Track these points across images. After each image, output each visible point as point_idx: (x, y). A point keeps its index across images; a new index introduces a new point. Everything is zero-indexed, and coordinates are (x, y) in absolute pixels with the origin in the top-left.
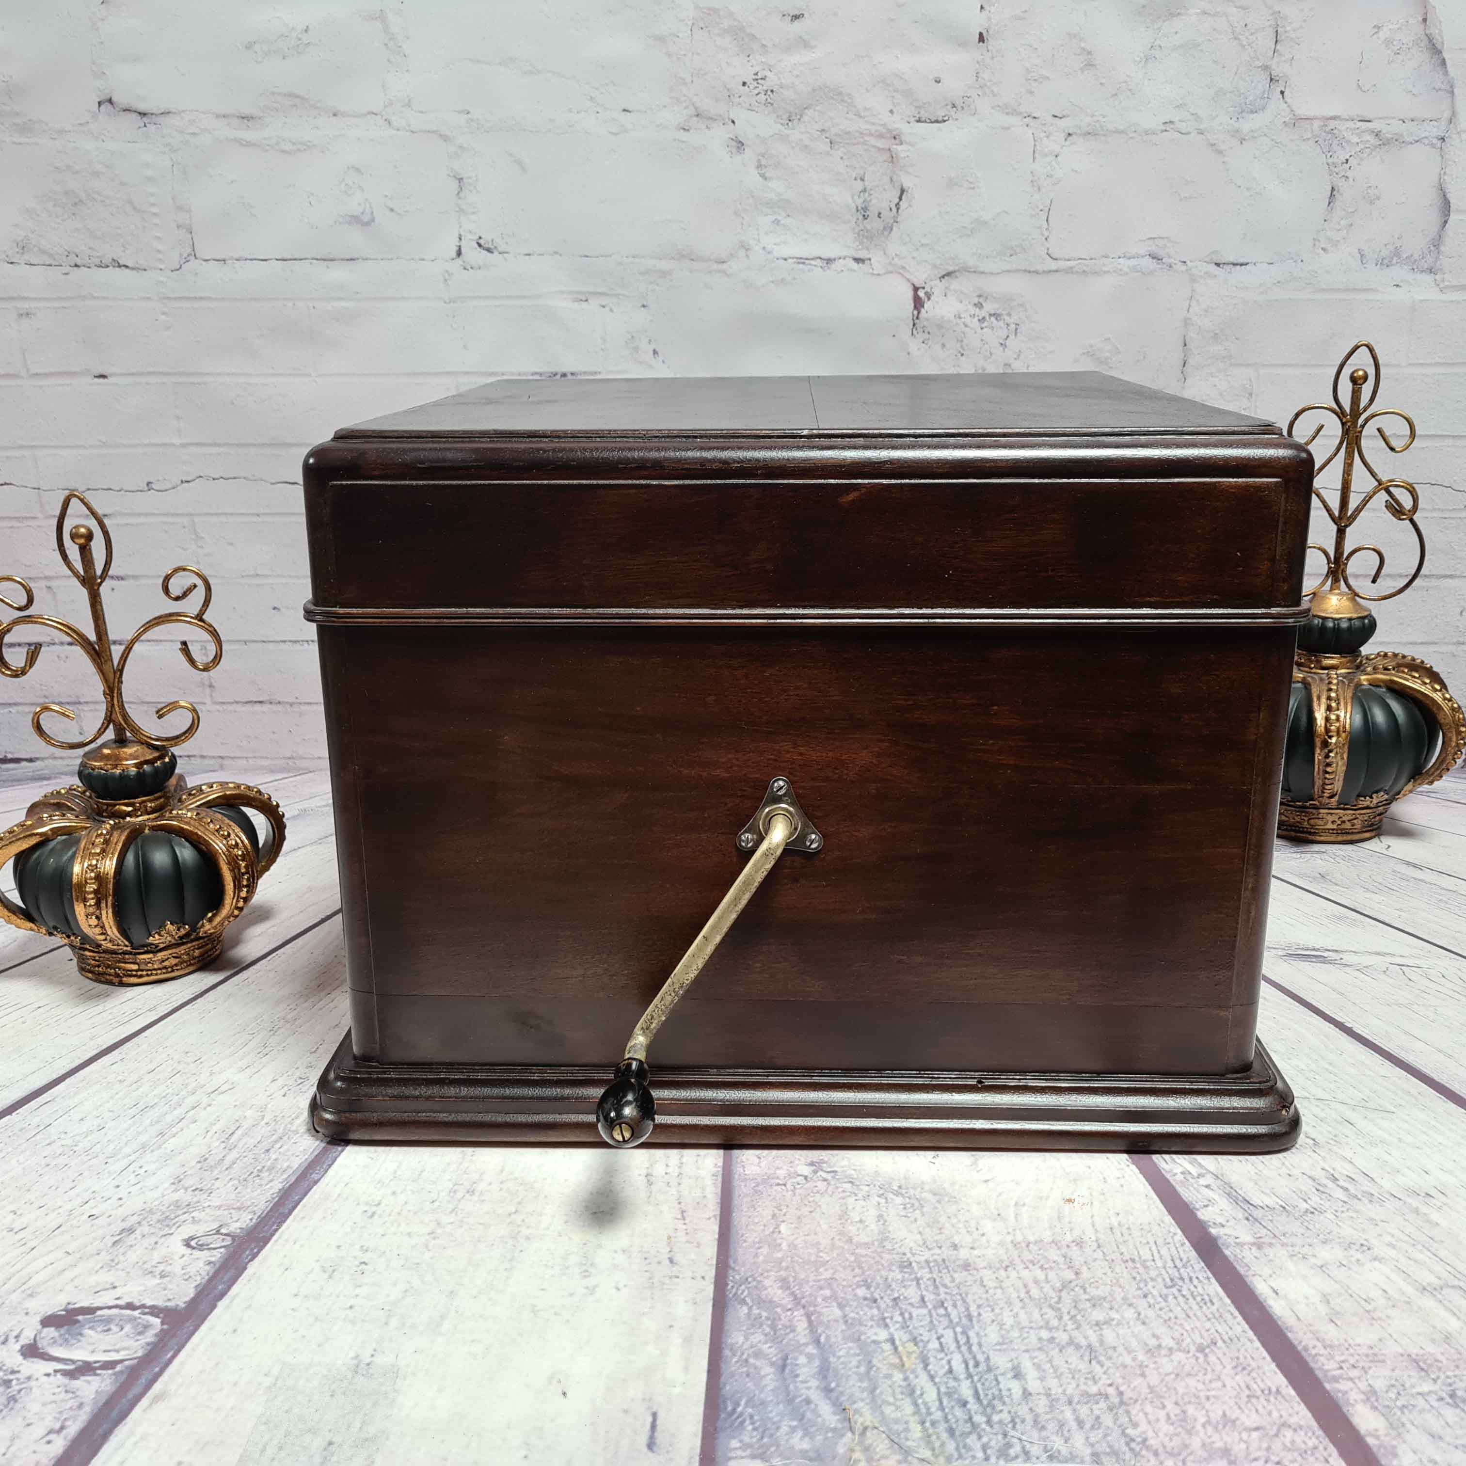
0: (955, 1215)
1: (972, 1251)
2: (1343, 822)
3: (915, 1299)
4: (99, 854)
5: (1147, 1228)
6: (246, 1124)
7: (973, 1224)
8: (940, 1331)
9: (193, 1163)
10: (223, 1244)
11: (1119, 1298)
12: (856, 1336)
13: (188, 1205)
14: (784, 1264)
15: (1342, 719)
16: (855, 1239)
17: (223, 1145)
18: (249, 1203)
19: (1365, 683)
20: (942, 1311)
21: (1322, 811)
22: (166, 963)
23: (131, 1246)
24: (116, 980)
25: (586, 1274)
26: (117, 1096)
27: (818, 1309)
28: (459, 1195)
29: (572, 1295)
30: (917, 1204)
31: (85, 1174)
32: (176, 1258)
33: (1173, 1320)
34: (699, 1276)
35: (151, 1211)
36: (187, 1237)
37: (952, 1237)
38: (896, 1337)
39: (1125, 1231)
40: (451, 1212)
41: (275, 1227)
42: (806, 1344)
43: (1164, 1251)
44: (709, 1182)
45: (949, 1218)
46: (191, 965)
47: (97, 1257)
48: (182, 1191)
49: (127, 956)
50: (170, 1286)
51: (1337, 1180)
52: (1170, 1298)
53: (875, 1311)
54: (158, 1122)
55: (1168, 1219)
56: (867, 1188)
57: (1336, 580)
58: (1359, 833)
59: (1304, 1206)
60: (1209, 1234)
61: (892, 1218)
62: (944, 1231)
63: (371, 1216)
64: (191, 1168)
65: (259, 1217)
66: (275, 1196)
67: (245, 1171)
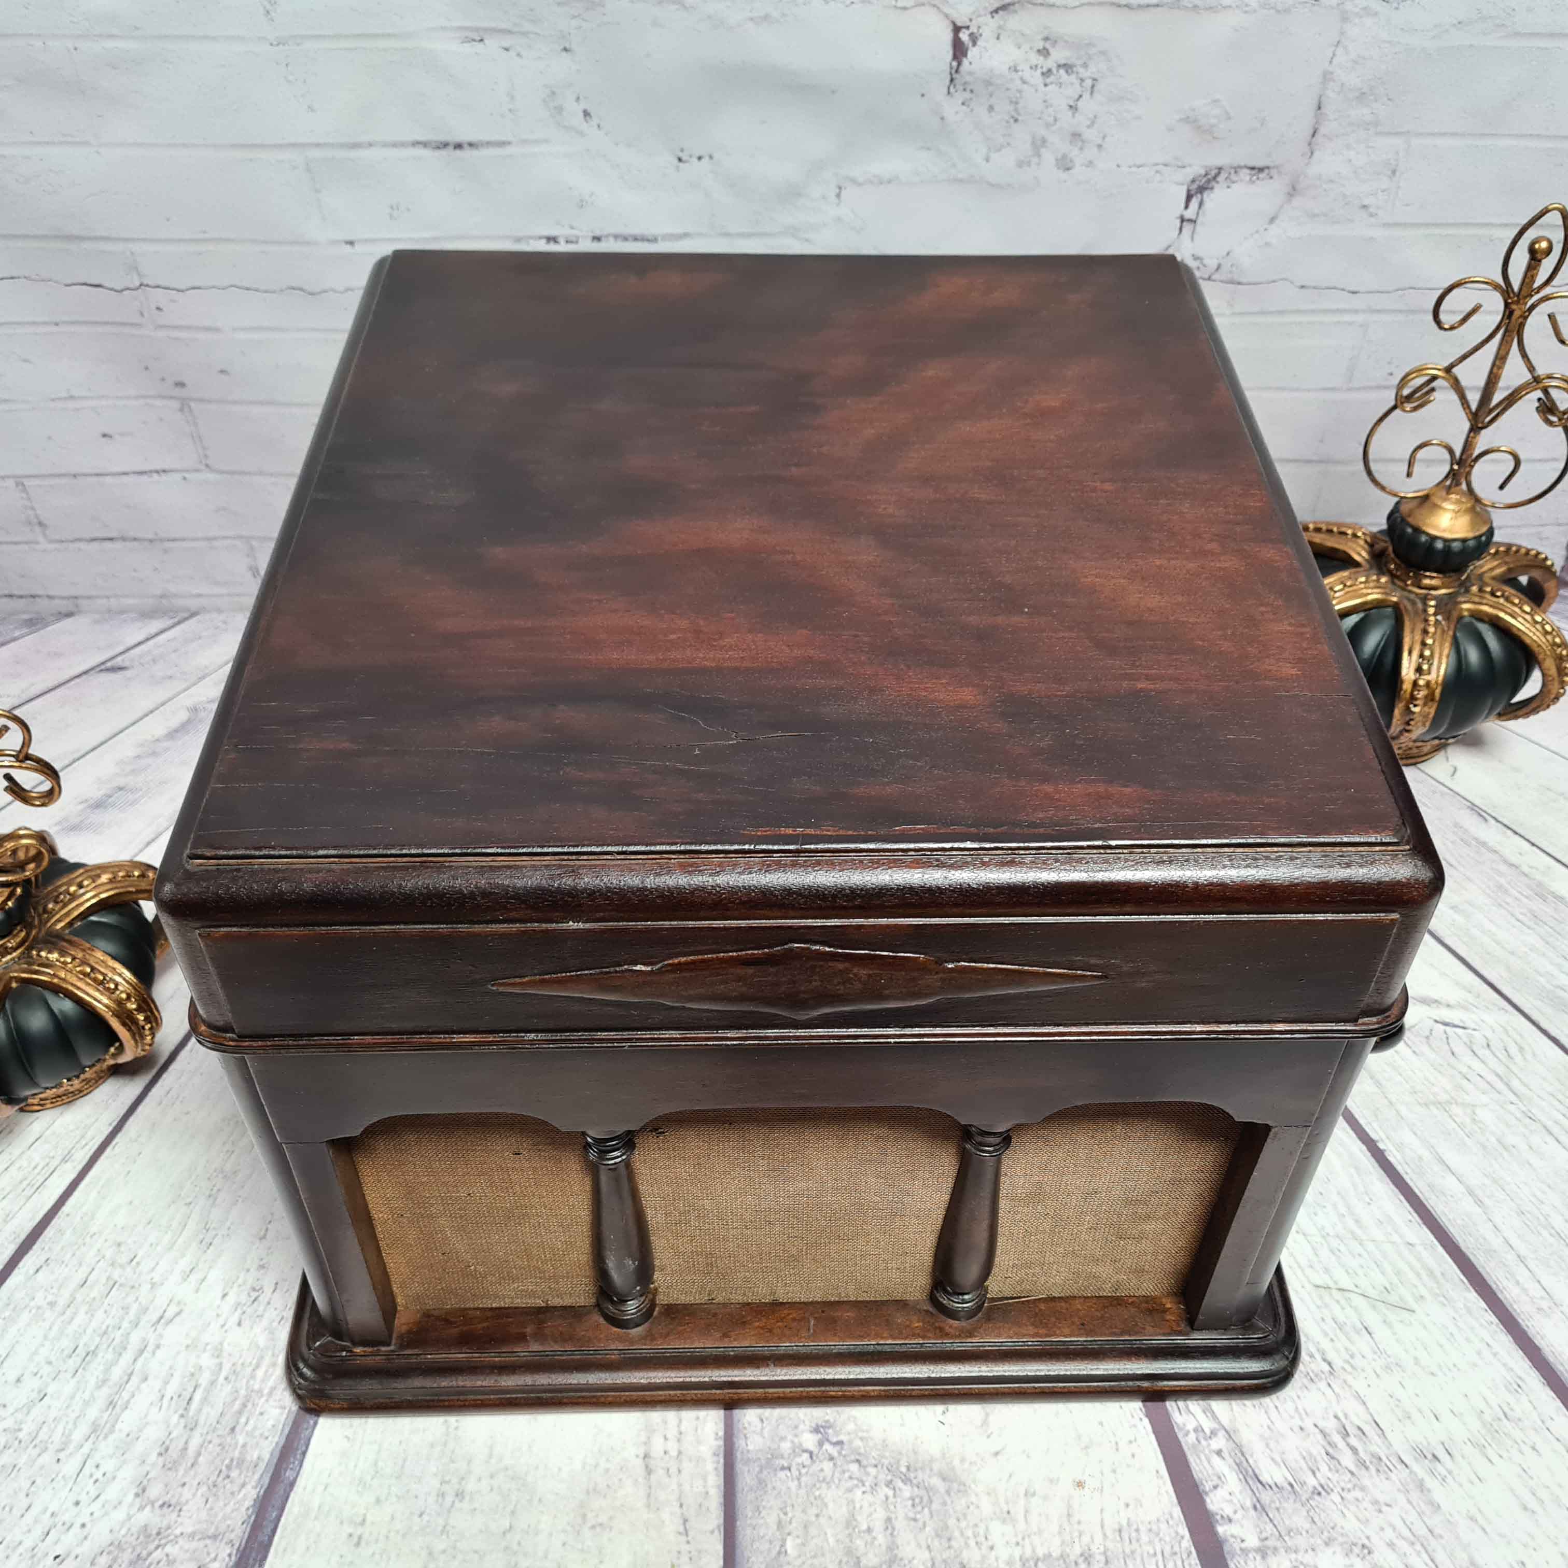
0: (965, 1515)
5: (1154, 1527)
7: (981, 1531)
9: (153, 1457)
13: (158, 1534)
17: (183, 1422)
18: (224, 1526)
26: (51, 1334)
28: (448, 1499)
30: (925, 1499)
37: (961, 1552)
39: (1134, 1535)
40: (442, 1533)
44: (710, 1465)
45: (958, 1520)
51: (1348, 1434)
54: (104, 1381)
56: (875, 1470)
59: (1312, 1482)
60: (1215, 1534)
61: (900, 1523)
62: (953, 1543)
63: (358, 1544)
64: (153, 1465)
65: (238, 1550)
66: (251, 1510)
67: (212, 1468)
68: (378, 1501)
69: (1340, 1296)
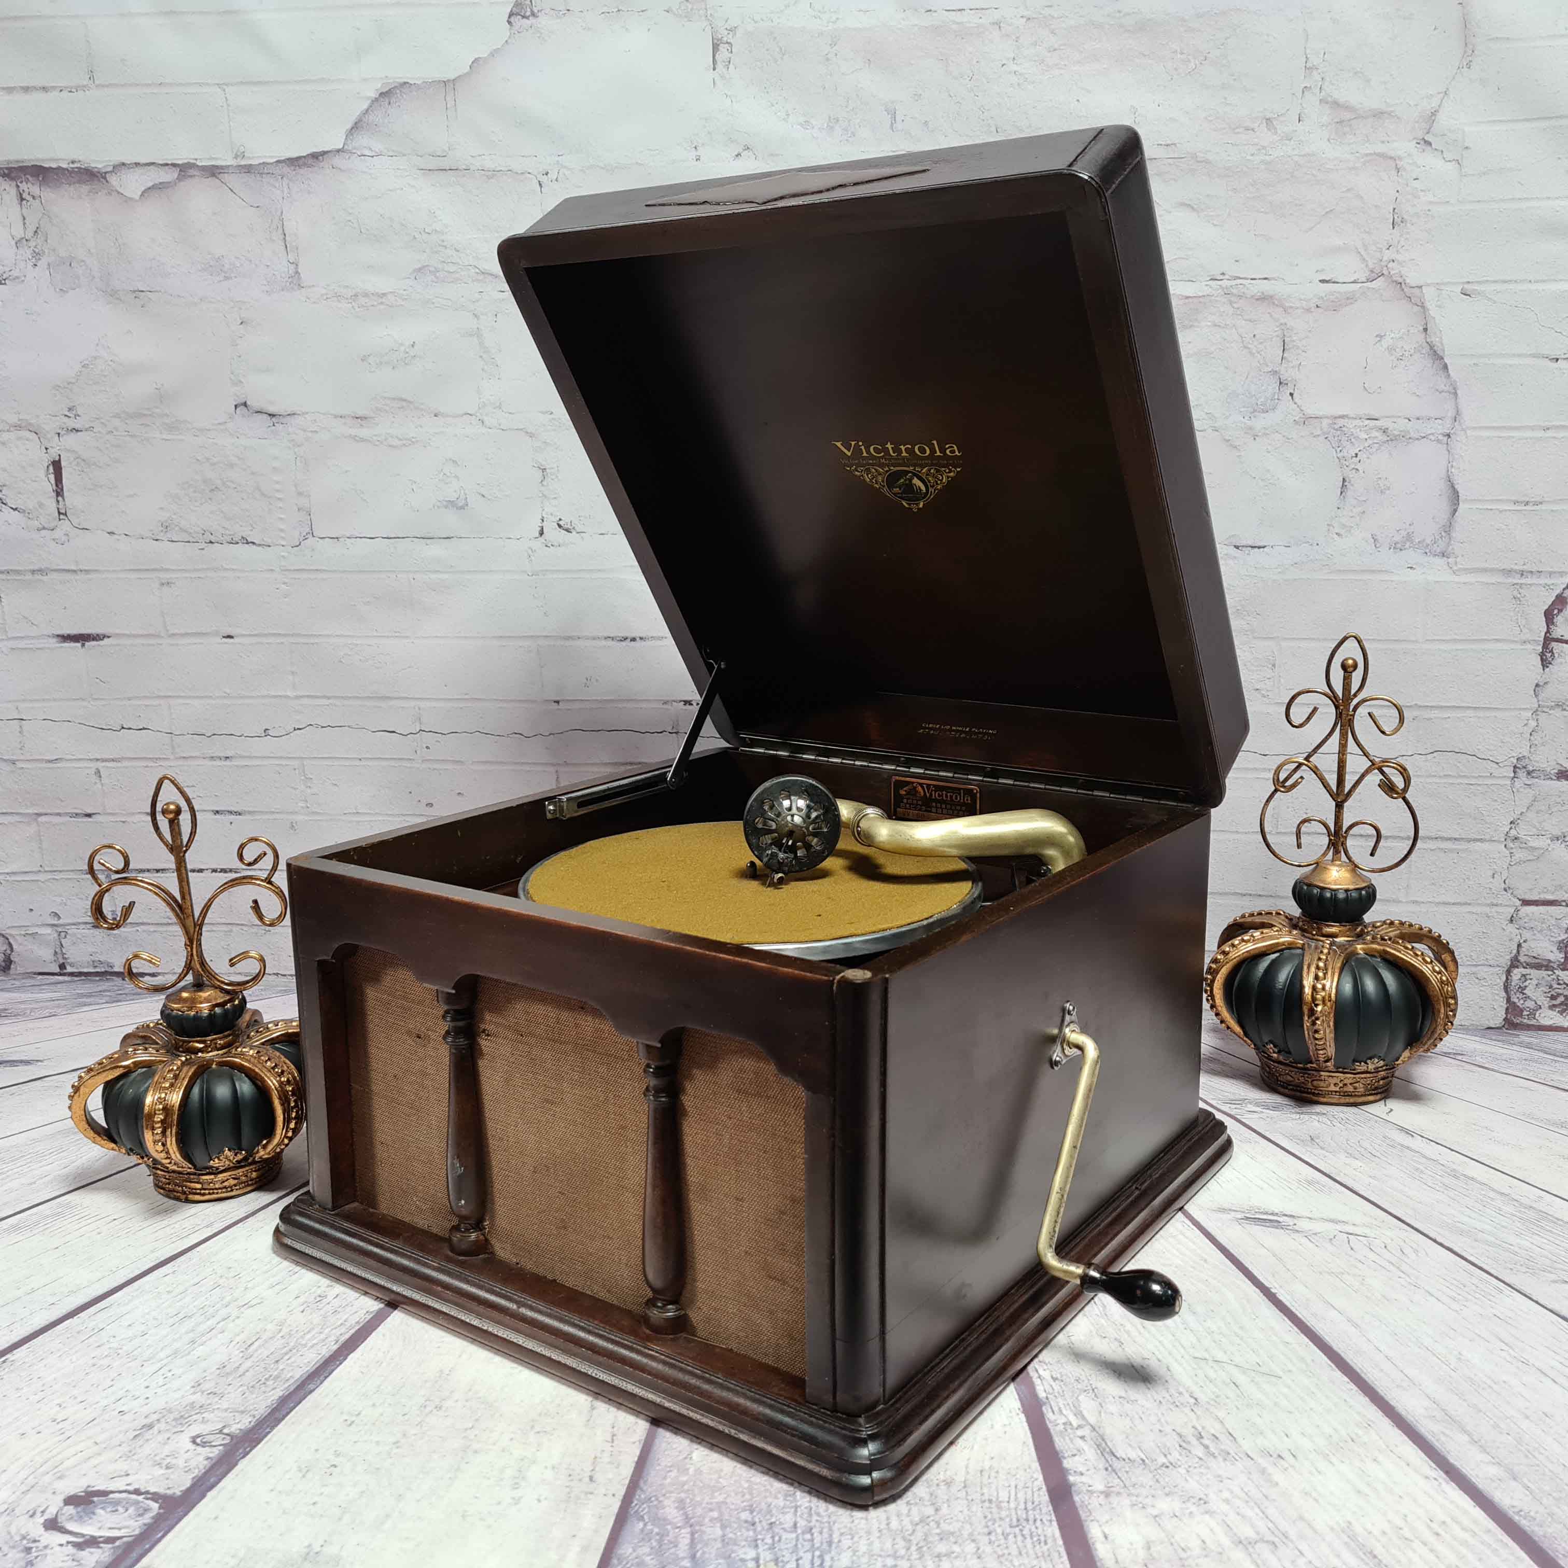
2: (1345, 1085)
3: (788, 1525)
4: (168, 1089)
5: (1013, 1472)
6: (264, 1337)
8: (801, 1554)
9: (213, 1369)
10: (223, 1442)
11: (965, 1534)
12: (728, 1553)
13: (201, 1407)
14: (686, 1487)
15: (1327, 988)
17: (241, 1355)
18: (251, 1407)
19: (1361, 952)
20: (808, 1536)
21: (1322, 1073)
22: (226, 1184)
23: (147, 1440)
24: (183, 1197)
25: (516, 1486)
27: (703, 1528)
28: (428, 1409)
29: (499, 1503)
32: (182, 1452)
33: (1006, 1556)
34: (611, 1493)
35: (169, 1411)
36: (194, 1434)
38: (762, 1557)
39: (993, 1474)
41: (267, 1431)
42: (683, 1558)
43: (1021, 1495)
46: (249, 1185)
47: (119, 1448)
49: (192, 1177)
50: (172, 1477)
51: (1202, 1437)
52: (1011, 1537)
53: (751, 1533)
55: (1036, 1465)
57: (1337, 852)
58: (1362, 1095)
60: (1067, 1480)
63: (350, 1425)
64: (212, 1373)
65: (257, 1419)
66: (274, 1402)
67: (255, 1379)
68: (374, 1405)
69: (1215, 1365)
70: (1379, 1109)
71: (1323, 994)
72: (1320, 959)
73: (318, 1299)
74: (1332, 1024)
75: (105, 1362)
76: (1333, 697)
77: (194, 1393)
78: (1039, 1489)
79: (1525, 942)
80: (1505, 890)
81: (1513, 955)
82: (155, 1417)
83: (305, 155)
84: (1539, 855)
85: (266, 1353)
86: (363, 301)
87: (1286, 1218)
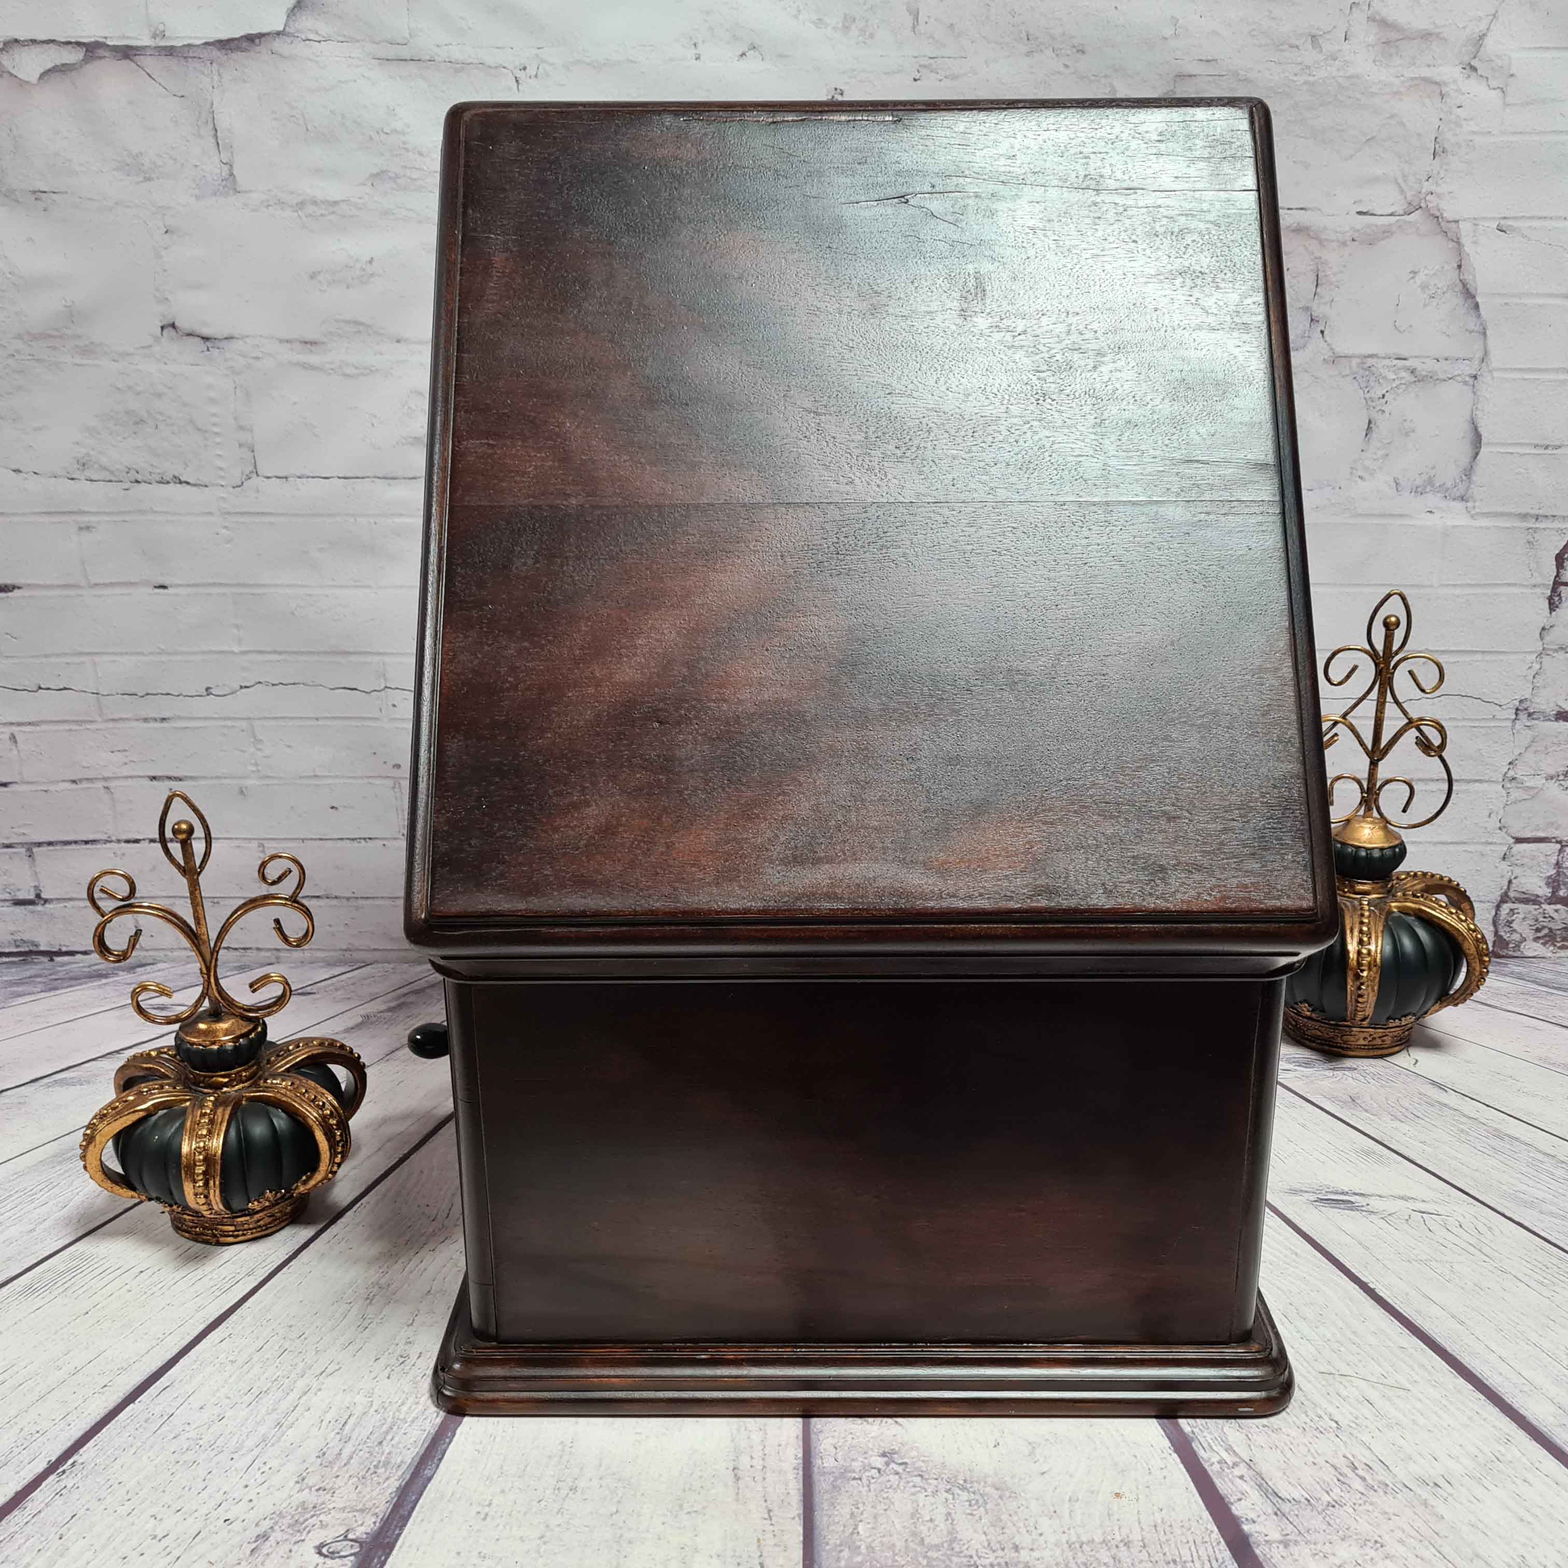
0: (1016, 1513)
1: (1031, 1553)
2: (1374, 1038)
4: (205, 1136)
5: (1187, 1525)
6: (357, 1412)
7: (1031, 1522)
9: (313, 1459)
10: (352, 1551)
13: (314, 1507)
15: (1373, 953)
16: (927, 1541)
17: (338, 1437)
18: (371, 1504)
19: (1395, 910)
21: (1354, 1029)
23: (267, 1554)
24: (213, 1240)
26: (231, 1381)
28: (564, 1492)
30: (981, 1501)
31: (214, 1471)
35: (281, 1515)
36: (318, 1543)
37: (1013, 1537)
39: (1167, 1529)
40: (557, 1513)
41: (397, 1532)
43: (1202, 1550)
44: (791, 1476)
45: (1010, 1515)
46: (284, 1221)
48: (307, 1490)
49: (226, 1220)
51: (1356, 1468)
54: (274, 1410)
55: (1206, 1515)
56: (936, 1482)
57: (1369, 809)
58: (1388, 1048)
59: (1326, 1498)
60: (1241, 1530)
61: (959, 1516)
62: (1006, 1530)
63: (484, 1519)
64: (312, 1464)
65: (382, 1520)
66: (393, 1495)
67: (362, 1467)
68: (503, 1491)
69: (1343, 1379)
70: (1403, 1059)
71: (1369, 959)
72: (1362, 923)
73: (401, 1360)
74: (1376, 988)
75: (189, 1456)
76: (1373, 654)
77: (301, 1490)
78: (1219, 1543)
79: (1515, 878)
80: (1500, 829)
81: (1503, 891)
82: (266, 1524)
83: (237, 36)
84: (1534, 793)
85: (365, 1433)
86: (310, 209)
87: (1357, 1197)
